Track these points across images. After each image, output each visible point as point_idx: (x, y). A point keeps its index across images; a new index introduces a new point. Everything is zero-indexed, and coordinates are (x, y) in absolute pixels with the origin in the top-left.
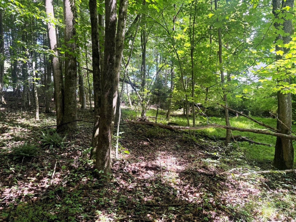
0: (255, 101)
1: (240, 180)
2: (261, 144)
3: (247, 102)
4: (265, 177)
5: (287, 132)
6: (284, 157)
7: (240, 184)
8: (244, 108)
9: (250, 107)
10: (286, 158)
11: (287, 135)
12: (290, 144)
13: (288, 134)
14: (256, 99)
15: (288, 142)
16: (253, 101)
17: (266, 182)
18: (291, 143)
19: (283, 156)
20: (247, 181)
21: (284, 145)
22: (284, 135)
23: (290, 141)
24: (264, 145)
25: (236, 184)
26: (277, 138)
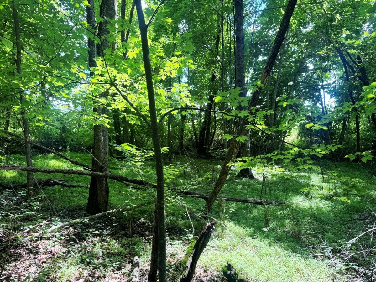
0: (77, 133)
1: (41, 240)
2: (78, 187)
3: (68, 134)
4: (75, 228)
5: (101, 169)
6: (98, 199)
7: (40, 246)
8: (64, 142)
9: (72, 140)
10: (101, 200)
11: (101, 174)
12: (104, 183)
13: (103, 172)
14: (79, 132)
15: (102, 181)
16: (75, 133)
17: (74, 235)
18: (106, 181)
19: (97, 197)
20: (50, 238)
21: (98, 185)
22: (98, 173)
23: (104, 179)
24: (81, 187)
25: (33, 247)
26: (92, 178)
